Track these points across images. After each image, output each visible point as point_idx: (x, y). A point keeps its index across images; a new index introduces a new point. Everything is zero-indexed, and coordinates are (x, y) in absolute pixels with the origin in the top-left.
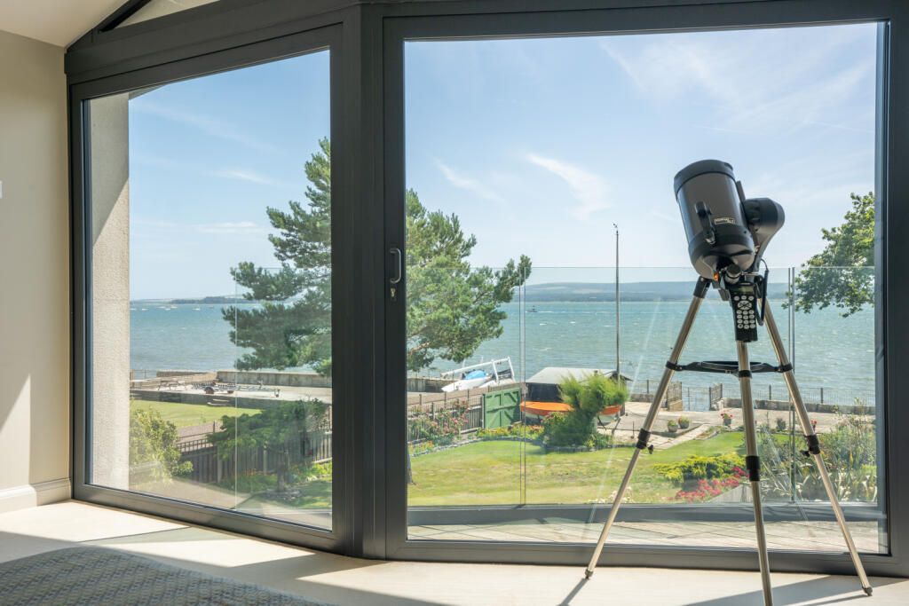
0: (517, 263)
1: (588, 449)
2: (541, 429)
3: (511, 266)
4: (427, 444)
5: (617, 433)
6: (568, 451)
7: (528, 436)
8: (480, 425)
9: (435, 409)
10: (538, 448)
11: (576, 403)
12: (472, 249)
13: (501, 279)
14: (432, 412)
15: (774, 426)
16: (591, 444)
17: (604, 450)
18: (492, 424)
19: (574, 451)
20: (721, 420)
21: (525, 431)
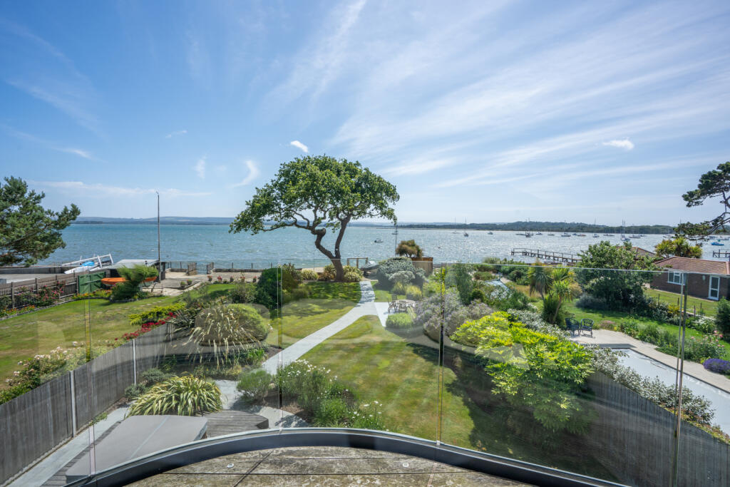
0: (70, 208)
1: (135, 300)
2: (111, 291)
3: (66, 210)
4: (30, 307)
5: (154, 290)
6: (123, 302)
7: (104, 296)
8: (76, 292)
9: (38, 287)
10: (107, 301)
11: (128, 278)
12: (42, 200)
13: (59, 217)
14: (36, 289)
15: (229, 280)
16: (137, 297)
17: (144, 300)
18: (85, 291)
19: (126, 302)
20: (208, 279)
21: (103, 293)
